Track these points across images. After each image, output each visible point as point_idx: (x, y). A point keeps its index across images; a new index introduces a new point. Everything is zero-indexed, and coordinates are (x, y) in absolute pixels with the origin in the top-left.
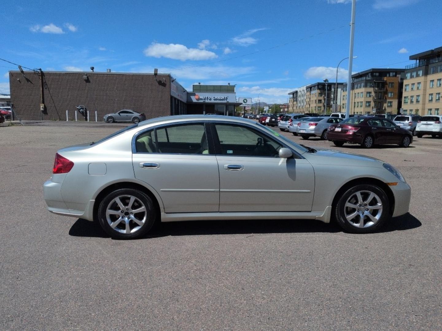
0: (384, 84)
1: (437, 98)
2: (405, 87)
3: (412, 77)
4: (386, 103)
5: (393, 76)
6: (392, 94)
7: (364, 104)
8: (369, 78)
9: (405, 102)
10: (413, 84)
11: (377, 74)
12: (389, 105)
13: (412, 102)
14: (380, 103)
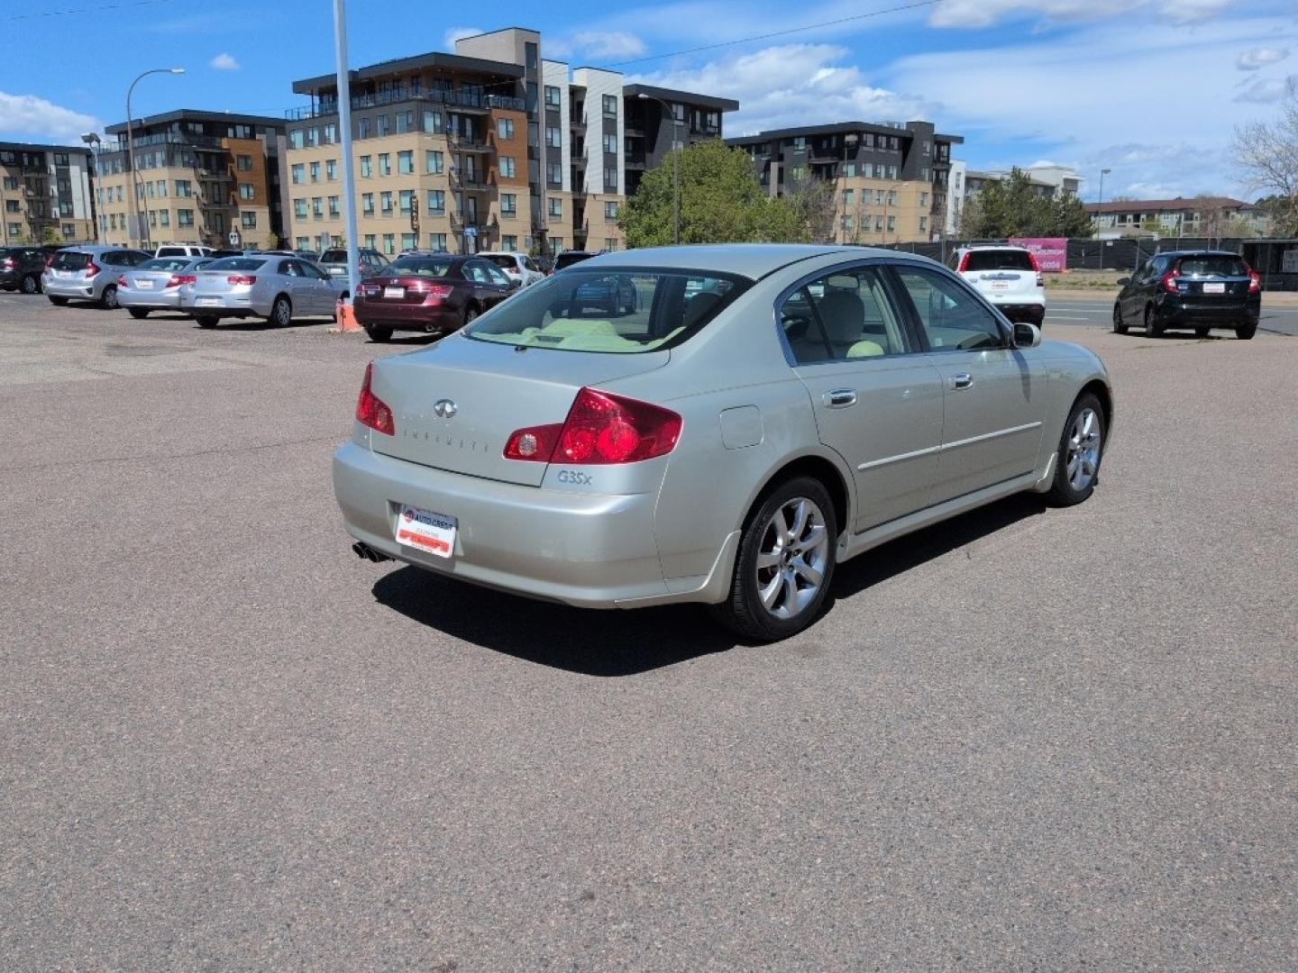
0: (223, 159)
1: (386, 207)
2: (293, 170)
3: (308, 143)
4: (237, 216)
5: (246, 137)
6: (251, 191)
7: (173, 218)
8: (176, 137)
9: (298, 216)
10: (315, 164)
11: (199, 128)
12: (247, 221)
13: (318, 214)
14: (220, 215)
